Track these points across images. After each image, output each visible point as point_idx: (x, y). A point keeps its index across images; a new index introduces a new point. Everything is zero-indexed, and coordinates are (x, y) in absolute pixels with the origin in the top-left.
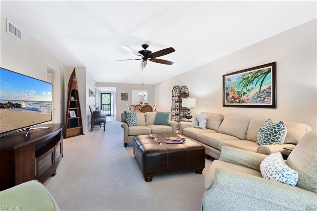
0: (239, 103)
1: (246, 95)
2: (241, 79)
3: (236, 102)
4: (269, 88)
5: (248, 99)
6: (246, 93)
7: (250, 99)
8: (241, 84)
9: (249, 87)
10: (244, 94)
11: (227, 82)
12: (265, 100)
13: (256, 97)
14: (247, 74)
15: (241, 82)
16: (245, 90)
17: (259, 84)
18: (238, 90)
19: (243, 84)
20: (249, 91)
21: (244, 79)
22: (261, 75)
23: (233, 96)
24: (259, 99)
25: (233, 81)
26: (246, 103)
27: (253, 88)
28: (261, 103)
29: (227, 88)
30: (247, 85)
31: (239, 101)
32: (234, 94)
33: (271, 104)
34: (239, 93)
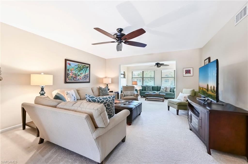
0: (76, 80)
1: (79, 76)
2: (77, 67)
3: (74, 80)
4: (88, 74)
5: (80, 79)
6: (80, 75)
7: (81, 79)
8: (77, 69)
9: (81, 72)
10: (79, 75)
11: (68, 65)
12: (87, 79)
13: (83, 78)
14: (80, 65)
15: (77, 68)
16: (79, 74)
17: (85, 71)
18: (76, 73)
19: (78, 70)
20: (81, 74)
21: (79, 67)
22: (85, 67)
23: (72, 75)
24: (85, 79)
25: (73, 66)
26: (79, 80)
27: (82, 73)
28: (85, 81)
29: (68, 70)
30: (80, 71)
31: (76, 79)
32: (73, 74)
33: (88, 81)
34: (75, 74)
